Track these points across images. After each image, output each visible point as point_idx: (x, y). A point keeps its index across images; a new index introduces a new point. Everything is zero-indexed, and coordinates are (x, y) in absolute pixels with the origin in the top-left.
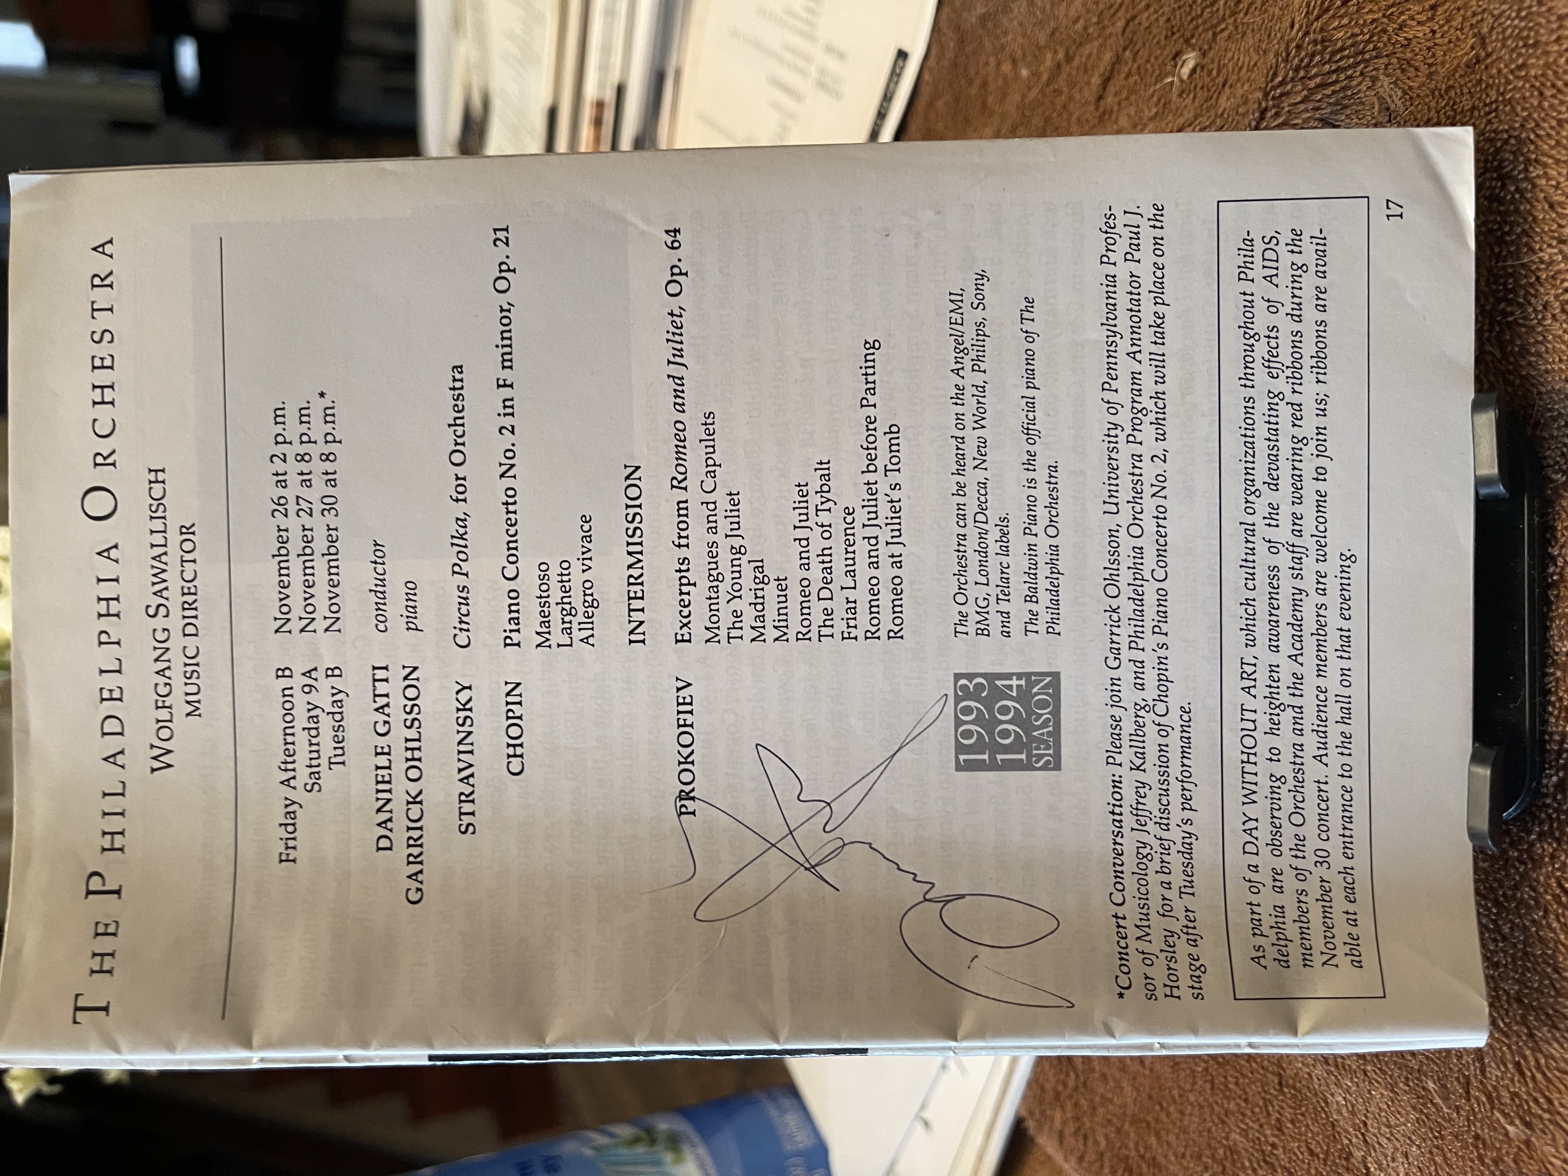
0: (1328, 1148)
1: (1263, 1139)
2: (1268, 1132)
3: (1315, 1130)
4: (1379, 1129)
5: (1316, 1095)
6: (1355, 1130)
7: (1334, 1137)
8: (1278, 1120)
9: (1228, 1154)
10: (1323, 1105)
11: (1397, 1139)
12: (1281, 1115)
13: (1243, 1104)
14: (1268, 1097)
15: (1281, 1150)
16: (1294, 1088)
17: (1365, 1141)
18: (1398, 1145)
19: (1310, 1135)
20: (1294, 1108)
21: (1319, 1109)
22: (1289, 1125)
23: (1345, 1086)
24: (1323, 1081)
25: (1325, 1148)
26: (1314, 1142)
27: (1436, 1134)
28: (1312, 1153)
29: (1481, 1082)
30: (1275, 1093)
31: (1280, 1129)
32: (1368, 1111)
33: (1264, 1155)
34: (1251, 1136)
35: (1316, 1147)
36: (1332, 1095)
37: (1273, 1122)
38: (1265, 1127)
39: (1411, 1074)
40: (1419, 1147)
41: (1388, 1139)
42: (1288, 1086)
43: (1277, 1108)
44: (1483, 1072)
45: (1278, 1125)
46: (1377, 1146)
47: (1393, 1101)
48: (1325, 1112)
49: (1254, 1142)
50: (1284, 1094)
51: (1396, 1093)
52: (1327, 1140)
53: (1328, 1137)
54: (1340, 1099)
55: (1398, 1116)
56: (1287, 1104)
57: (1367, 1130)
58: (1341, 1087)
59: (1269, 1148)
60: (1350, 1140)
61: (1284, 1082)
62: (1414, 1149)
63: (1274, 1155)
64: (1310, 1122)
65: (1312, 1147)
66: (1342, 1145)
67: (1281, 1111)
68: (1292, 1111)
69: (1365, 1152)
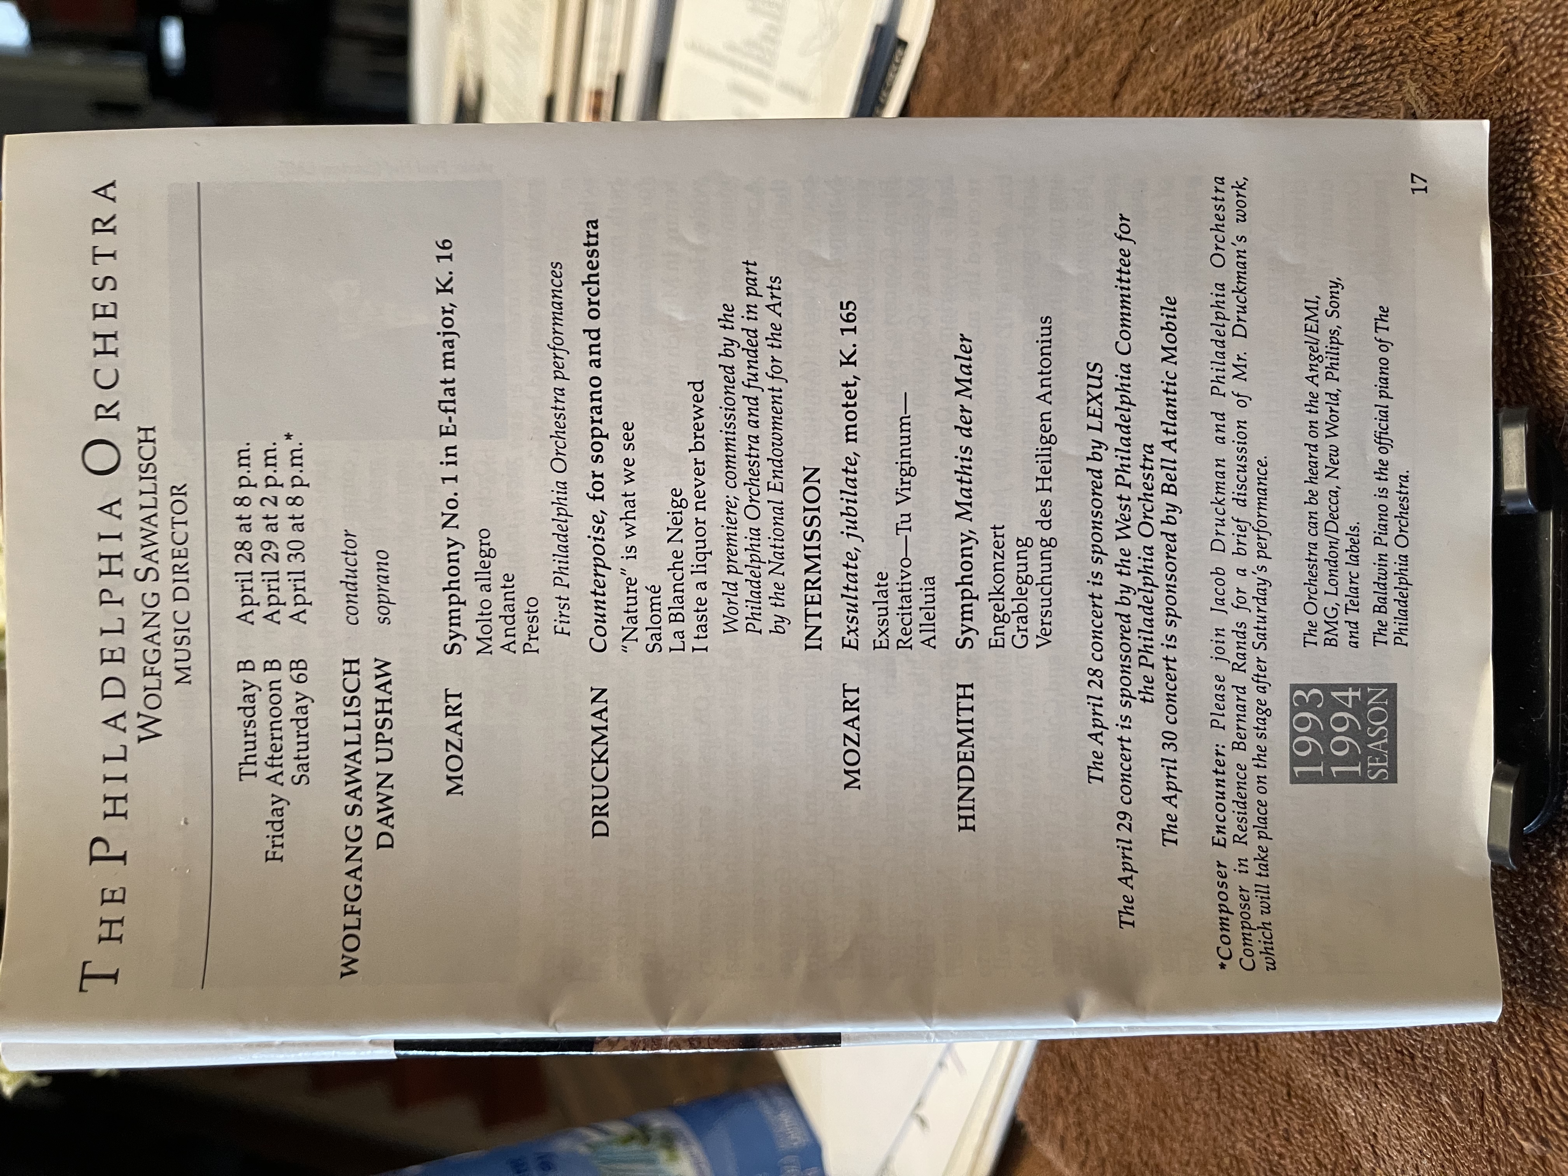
0: (1337, 1159)
1: (1270, 1148)
2: (1276, 1142)
3: (1324, 1141)
4: (1389, 1142)
5: (1325, 1106)
6: (1364, 1142)
7: (1343, 1148)
8: (1286, 1130)
9: (1234, 1162)
10: (1332, 1116)
11: (1407, 1152)
12: (1288, 1124)
13: (1250, 1114)
14: (1276, 1107)
15: (1288, 1160)
16: (1303, 1099)
17: (1375, 1152)
18: (1408, 1157)
19: (1318, 1146)
20: (1302, 1119)
21: (1329, 1120)
22: (1296, 1135)
23: (1355, 1098)
24: (1332, 1091)
25: (1334, 1159)
26: (1322, 1153)
27: (1449, 1148)
28: (1320, 1164)
29: (1496, 1098)
30: (1283, 1103)
31: (1287, 1140)
32: (1378, 1123)
33: (1270, 1165)
34: (1257, 1146)
35: (1324, 1158)
36: (1342, 1106)
37: (1281, 1133)
38: (1272, 1137)
39: (1423, 1087)
40: (1430, 1160)
41: (1399, 1151)
42: (1297, 1096)
43: (1285, 1118)
44: (1498, 1087)
45: (1286, 1135)
46: (1386, 1157)
47: (1404, 1114)
48: (1334, 1123)
49: (1261, 1152)
50: (1292, 1104)
51: (1408, 1106)
52: (1335, 1151)
53: (1337, 1150)
54: (1350, 1111)
55: (1409, 1129)
56: (1295, 1114)
57: (1377, 1142)
58: (1351, 1099)
59: (1276, 1158)
60: (1359, 1152)
61: (1293, 1093)
62: (1425, 1161)
63: (1280, 1164)
64: (1318, 1133)
65: (1321, 1157)
66: (1351, 1156)
67: (1289, 1122)
68: (1300, 1122)
69: (1375, 1164)
